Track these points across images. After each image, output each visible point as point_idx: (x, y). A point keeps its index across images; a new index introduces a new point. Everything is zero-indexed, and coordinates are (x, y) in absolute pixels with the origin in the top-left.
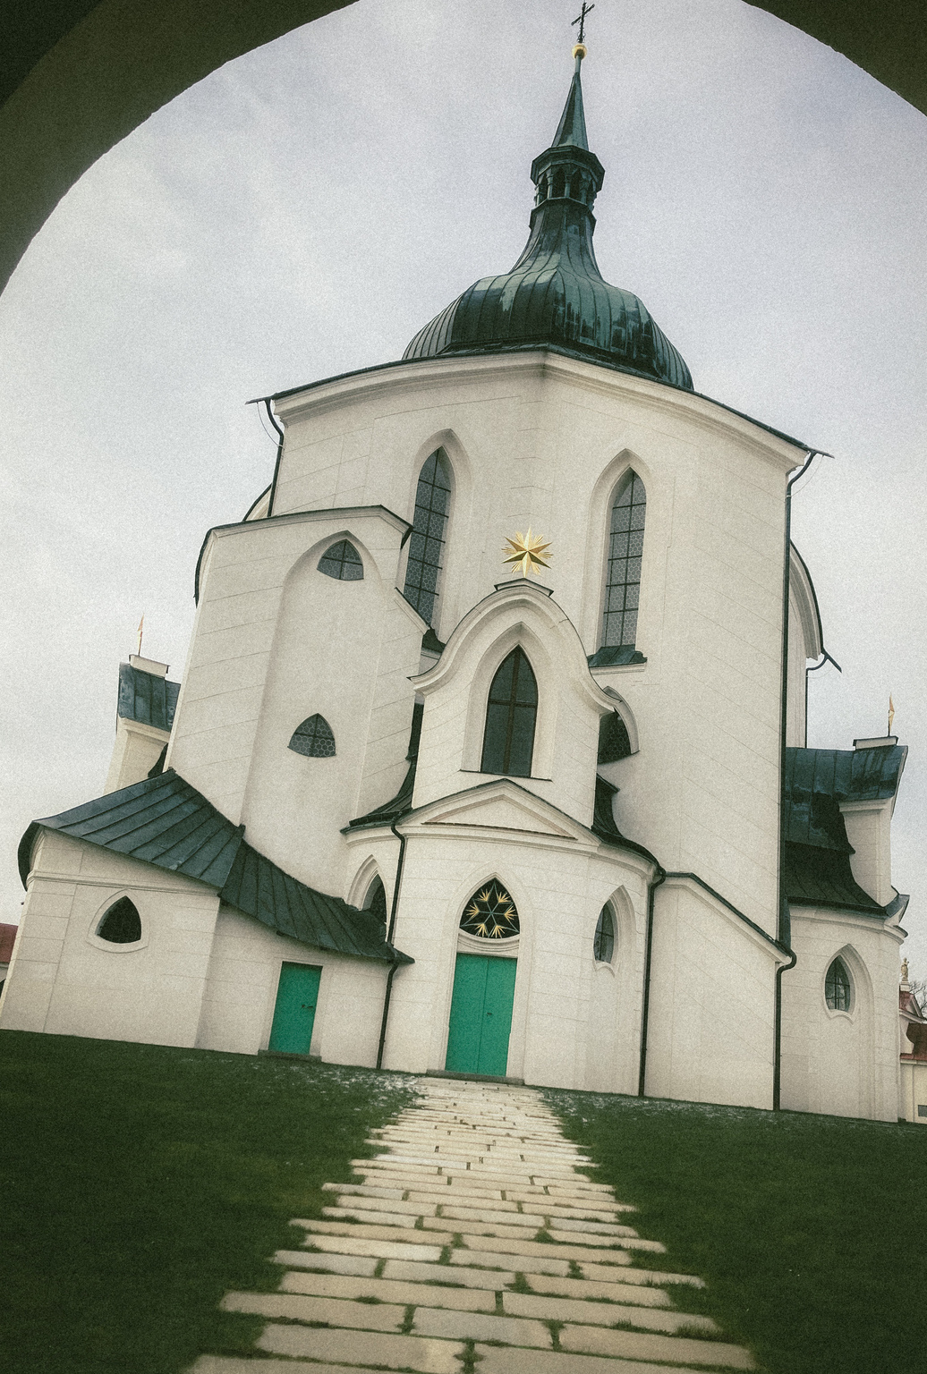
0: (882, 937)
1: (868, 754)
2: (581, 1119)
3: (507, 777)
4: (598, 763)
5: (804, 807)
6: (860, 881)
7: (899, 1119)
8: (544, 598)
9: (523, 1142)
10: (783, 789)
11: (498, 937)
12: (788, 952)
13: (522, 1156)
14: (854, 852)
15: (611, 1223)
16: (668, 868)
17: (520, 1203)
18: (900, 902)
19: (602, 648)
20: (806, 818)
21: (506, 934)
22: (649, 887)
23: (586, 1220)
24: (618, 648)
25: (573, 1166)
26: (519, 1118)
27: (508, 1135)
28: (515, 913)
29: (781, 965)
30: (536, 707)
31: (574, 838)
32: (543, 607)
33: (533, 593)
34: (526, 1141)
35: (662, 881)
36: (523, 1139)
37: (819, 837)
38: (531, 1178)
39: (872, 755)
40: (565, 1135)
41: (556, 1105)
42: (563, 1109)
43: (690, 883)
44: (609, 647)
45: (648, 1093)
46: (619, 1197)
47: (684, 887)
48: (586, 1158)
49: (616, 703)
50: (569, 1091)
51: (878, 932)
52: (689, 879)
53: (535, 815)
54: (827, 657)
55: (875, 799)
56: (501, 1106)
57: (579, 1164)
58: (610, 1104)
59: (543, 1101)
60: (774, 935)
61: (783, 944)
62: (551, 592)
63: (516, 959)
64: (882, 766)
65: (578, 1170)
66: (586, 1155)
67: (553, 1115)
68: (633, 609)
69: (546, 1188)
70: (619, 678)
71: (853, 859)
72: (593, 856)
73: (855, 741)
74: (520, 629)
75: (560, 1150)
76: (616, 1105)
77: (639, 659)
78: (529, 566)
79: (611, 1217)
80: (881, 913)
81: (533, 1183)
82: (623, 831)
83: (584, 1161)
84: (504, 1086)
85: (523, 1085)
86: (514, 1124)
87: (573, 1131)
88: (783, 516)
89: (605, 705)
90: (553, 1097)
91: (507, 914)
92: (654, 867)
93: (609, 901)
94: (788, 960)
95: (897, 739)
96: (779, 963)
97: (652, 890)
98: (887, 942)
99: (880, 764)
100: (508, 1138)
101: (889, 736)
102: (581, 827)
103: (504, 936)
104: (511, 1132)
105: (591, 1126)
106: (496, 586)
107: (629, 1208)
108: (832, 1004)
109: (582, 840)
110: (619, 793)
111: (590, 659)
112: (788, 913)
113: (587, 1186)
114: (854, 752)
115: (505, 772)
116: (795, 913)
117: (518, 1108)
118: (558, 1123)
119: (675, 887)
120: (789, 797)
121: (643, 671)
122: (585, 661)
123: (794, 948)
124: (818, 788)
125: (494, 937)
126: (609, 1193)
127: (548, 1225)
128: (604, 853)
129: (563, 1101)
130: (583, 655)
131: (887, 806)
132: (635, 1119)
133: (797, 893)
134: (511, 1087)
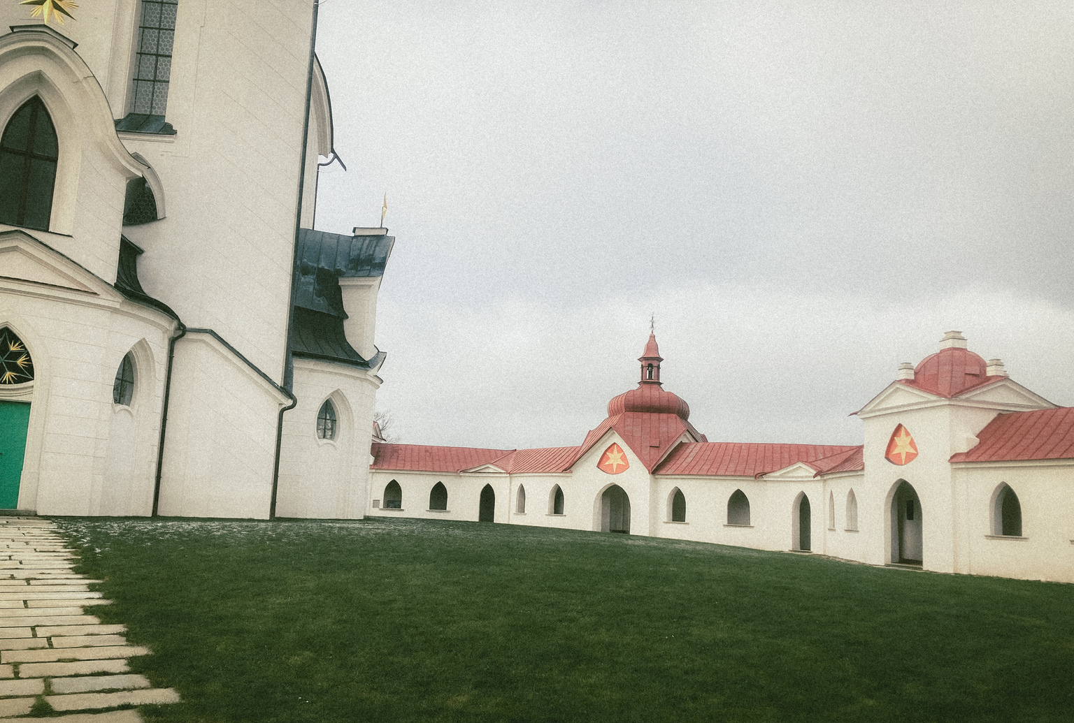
0: (365, 384)
1: (365, 240)
2: (94, 550)
3: (23, 230)
4: (123, 225)
5: (310, 279)
6: (350, 340)
7: (365, 516)
8: (68, 50)
9: (29, 584)
10: (295, 262)
11: (10, 383)
12: (290, 395)
13: (25, 602)
14: (347, 317)
15: (121, 673)
16: (188, 325)
17: (16, 665)
18: (380, 357)
19: (130, 114)
20: (311, 289)
21: (19, 380)
22: (169, 340)
23: (93, 675)
24: (148, 117)
25: (83, 607)
26: (27, 555)
27: (12, 577)
28: (30, 360)
29: (283, 406)
30: (55, 160)
31: (96, 294)
32: (67, 60)
33: (54, 41)
34: (32, 582)
35: (183, 335)
36: (28, 580)
37: (321, 304)
38: (33, 629)
39: (367, 242)
40: (76, 571)
41: (70, 536)
42: (77, 539)
43: (208, 338)
44: (137, 114)
45: (161, 513)
46: (131, 638)
47: (204, 342)
48: (97, 595)
49: (144, 168)
50: (83, 518)
51: (361, 380)
52: (207, 334)
53: (54, 269)
54: (336, 156)
55: (368, 276)
56: (9, 543)
57: (87, 603)
58: (124, 529)
59: (55, 532)
60: (279, 382)
61: (286, 390)
62: (76, 45)
63: (29, 404)
64: (374, 251)
65: (88, 610)
66: (97, 591)
67: (65, 547)
68: (165, 81)
69: (49, 639)
70: (148, 146)
71: (346, 323)
72: (115, 311)
73: (355, 229)
74: (39, 77)
75: (69, 588)
76: (131, 529)
77: (168, 130)
78: (51, 14)
79: (120, 666)
80: (364, 365)
81: (35, 636)
82: (147, 289)
83: (96, 599)
84: (15, 519)
85: (36, 515)
86: (21, 563)
87: (86, 565)
88: (310, 23)
89: (133, 170)
90: (65, 524)
91: (20, 362)
92: (175, 324)
93: (130, 353)
94: (290, 402)
95: (387, 230)
96: (281, 404)
97: (173, 342)
98: (368, 388)
99: (373, 249)
100: (12, 582)
101: (381, 228)
102: (104, 284)
103: (16, 382)
104: (15, 573)
105: (105, 556)
106: (12, 28)
107: (140, 651)
108: (321, 434)
109: (103, 295)
110: (143, 255)
111: (117, 123)
112: (291, 363)
113: (96, 629)
114: (353, 238)
115: (20, 224)
116: (298, 364)
117: (27, 543)
118: (70, 556)
119: (193, 341)
120: (300, 269)
121: (173, 142)
122: (112, 122)
123: (294, 393)
124: (323, 264)
125: (5, 383)
126: (120, 634)
127: (49, 692)
128: (126, 308)
129: (76, 531)
130: (111, 118)
131: (375, 282)
132: (149, 544)
133: (300, 348)
134: (22, 520)
